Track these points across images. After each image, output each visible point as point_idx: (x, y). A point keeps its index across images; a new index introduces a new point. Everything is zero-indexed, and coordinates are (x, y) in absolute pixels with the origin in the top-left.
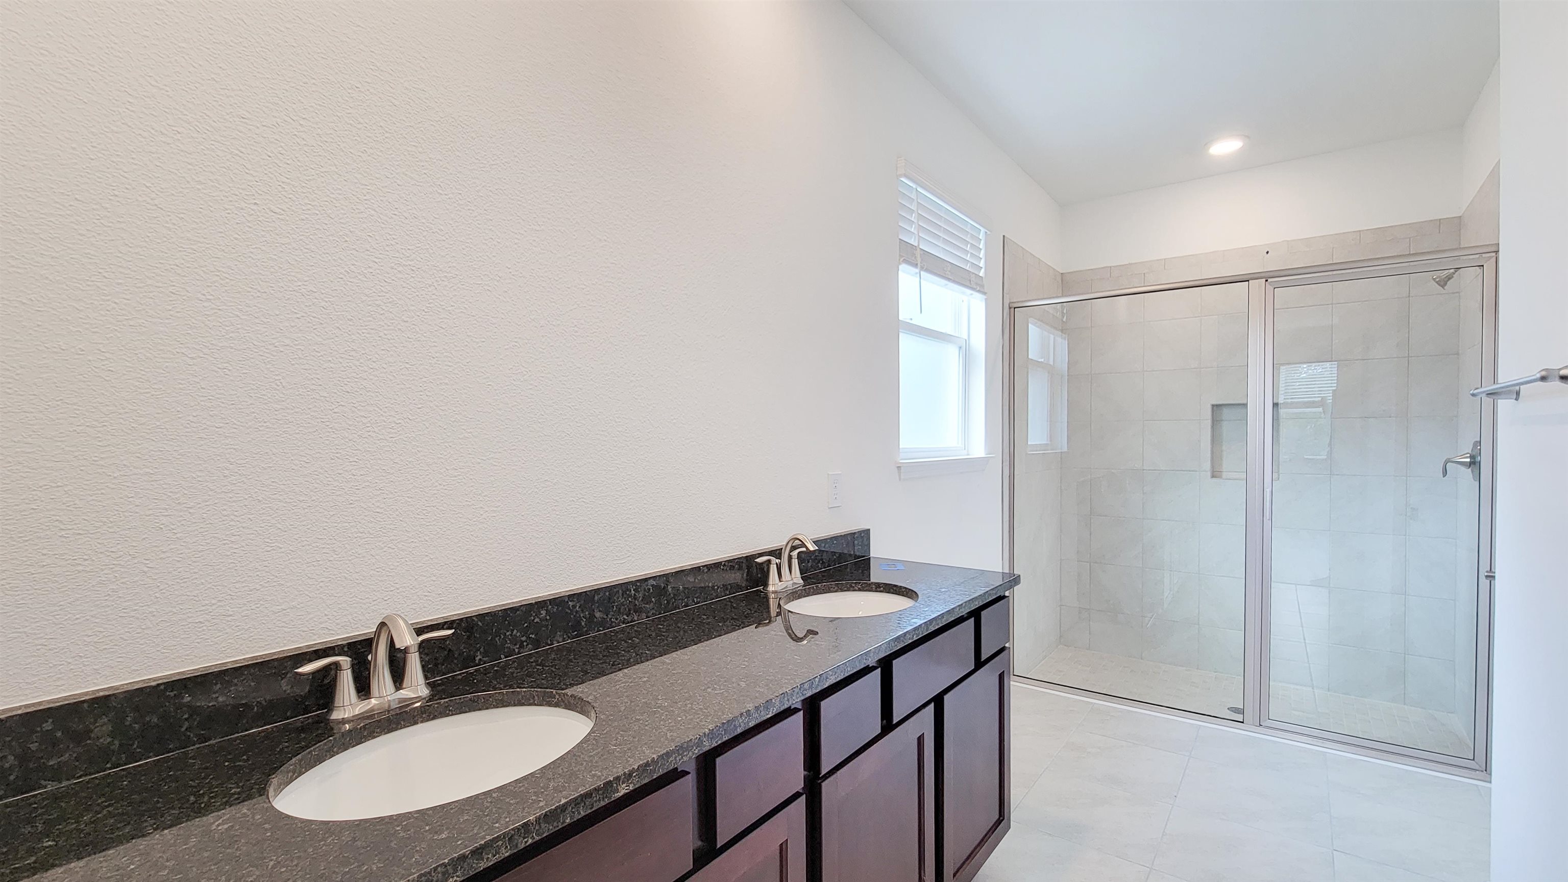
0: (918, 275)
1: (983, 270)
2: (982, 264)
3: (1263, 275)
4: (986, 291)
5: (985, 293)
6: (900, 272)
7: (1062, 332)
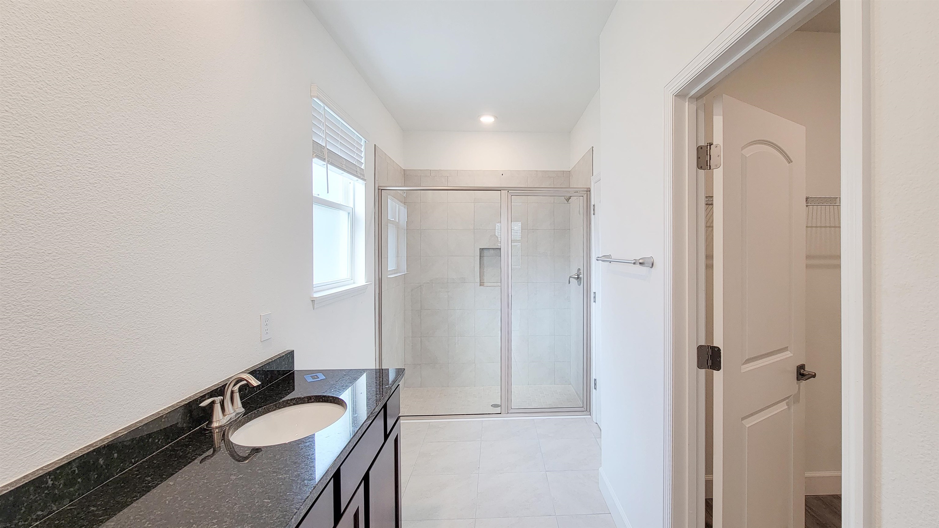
0: (325, 166)
1: (363, 165)
2: (363, 161)
3: (507, 188)
4: (366, 179)
5: (365, 180)
6: (313, 163)
7: (404, 204)
